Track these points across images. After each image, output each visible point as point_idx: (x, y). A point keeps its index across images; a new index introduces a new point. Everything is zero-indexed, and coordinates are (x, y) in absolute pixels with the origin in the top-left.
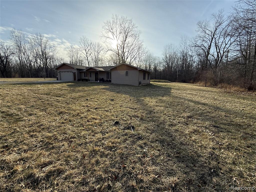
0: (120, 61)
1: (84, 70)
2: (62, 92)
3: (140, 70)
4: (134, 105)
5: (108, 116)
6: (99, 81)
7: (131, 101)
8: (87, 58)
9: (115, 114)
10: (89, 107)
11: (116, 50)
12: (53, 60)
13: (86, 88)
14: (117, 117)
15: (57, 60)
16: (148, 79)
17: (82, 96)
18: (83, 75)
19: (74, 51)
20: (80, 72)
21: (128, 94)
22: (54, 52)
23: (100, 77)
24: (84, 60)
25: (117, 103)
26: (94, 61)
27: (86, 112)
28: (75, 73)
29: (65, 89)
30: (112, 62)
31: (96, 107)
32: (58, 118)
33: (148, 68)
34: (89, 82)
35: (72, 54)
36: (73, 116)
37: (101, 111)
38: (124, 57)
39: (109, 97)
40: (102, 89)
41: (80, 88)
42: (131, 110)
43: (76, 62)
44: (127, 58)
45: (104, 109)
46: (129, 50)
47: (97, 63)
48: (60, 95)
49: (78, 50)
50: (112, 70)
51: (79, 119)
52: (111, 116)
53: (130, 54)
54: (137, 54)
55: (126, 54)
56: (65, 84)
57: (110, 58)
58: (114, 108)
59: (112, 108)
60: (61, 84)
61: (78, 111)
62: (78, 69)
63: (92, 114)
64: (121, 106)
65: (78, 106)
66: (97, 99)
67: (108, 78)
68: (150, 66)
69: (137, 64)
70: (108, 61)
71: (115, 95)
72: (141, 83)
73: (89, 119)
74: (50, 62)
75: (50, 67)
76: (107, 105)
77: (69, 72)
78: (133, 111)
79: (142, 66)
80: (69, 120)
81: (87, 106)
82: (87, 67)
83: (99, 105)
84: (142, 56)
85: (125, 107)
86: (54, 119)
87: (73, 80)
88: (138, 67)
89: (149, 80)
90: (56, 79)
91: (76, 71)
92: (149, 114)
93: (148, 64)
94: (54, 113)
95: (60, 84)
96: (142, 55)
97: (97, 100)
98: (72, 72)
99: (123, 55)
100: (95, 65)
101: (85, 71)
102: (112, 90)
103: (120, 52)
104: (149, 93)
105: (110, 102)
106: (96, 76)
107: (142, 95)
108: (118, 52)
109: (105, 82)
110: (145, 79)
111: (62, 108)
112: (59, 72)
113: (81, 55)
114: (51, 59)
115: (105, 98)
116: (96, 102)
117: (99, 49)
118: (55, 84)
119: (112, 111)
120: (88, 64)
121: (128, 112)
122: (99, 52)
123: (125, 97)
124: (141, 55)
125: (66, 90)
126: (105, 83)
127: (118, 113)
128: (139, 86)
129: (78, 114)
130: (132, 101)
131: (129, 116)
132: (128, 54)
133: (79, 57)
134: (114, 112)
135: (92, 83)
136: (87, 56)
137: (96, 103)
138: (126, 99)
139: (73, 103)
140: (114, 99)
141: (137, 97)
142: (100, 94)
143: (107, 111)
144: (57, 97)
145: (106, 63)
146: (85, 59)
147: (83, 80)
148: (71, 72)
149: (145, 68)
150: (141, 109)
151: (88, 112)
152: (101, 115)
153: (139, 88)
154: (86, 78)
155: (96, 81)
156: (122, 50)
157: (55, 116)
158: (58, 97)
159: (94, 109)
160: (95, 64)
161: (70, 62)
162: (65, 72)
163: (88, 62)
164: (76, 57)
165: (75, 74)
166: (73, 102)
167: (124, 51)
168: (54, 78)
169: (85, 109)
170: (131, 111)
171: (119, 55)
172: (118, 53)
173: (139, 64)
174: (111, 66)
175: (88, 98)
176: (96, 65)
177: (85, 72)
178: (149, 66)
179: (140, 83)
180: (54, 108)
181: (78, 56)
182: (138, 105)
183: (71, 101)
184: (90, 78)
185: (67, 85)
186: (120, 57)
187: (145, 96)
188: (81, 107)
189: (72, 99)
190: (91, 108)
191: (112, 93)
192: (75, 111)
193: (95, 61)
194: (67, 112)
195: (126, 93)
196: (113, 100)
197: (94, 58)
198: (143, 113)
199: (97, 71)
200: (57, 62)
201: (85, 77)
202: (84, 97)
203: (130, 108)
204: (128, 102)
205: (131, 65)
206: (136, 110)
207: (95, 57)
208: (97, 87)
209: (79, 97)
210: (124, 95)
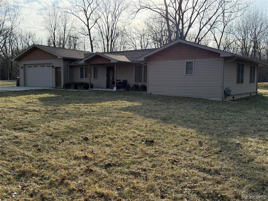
0: (170, 35)
1: (81, 60)
2: (26, 118)
3: (226, 59)
4: (211, 161)
5: (140, 191)
6: (115, 89)
7: (202, 148)
8: (89, 30)
9: (158, 184)
10: (91, 159)
11: (160, 7)
12: (11, 38)
13: (84, 108)
14: (163, 194)
15: (19, 39)
16: (252, 81)
17: (74, 130)
18: (77, 72)
19: (59, 14)
20: (70, 66)
21: (192, 125)
22: (15, 19)
23: (119, 77)
24: (82, 35)
25: (163, 152)
26: (104, 37)
27: (82, 175)
28: (60, 68)
29: (34, 111)
30: (150, 37)
31: (107, 162)
32: (14, 188)
33: (252, 49)
34: (93, 91)
35: (54, 22)
36: (50, 184)
37: (122, 173)
38: (183, 24)
39: (142, 133)
40: (124, 111)
41: (70, 108)
42: (202, 176)
43: (62, 42)
44: (190, 26)
45: (128, 168)
46: (194, 5)
47: (112, 41)
48: (22, 125)
49: (69, 11)
50: (148, 59)
51: (65, 194)
52: (147, 191)
53: (198, 14)
54: (219, 13)
55: (187, 15)
56: (34, 96)
57: (145, 29)
58: (155, 167)
59: (150, 165)
60: (27, 96)
61: (64, 173)
62: (66, 60)
63: (96, 182)
64: (175, 161)
65: (62, 157)
66: (111, 139)
67: (138, 78)
68: (256, 43)
69: (218, 41)
70: (139, 35)
71: (156, 127)
72: (231, 93)
73: (90, 197)
74: (5, 42)
75: (3, 56)
76: (136, 156)
77: (44, 66)
78: (209, 180)
79: (233, 45)
80: (42, 196)
81: (86, 158)
82: (87, 54)
83: (114, 155)
84: (232, 17)
85: (186, 166)
86: (6, 192)
87: (54, 86)
88: (222, 48)
89: (254, 85)
90: (14, 83)
91: (61, 64)
92: (258, 191)
93: (250, 37)
94: (6, 174)
95: (22, 97)
96: (233, 14)
97: (110, 142)
98: (53, 66)
99: (180, 18)
100: (106, 47)
101: (82, 62)
102: (148, 114)
103: (171, 10)
104: (256, 124)
105: (146, 148)
106: (108, 75)
107: (234, 131)
108: (167, 10)
109: (132, 90)
110: (242, 82)
111: (25, 162)
112: (22, 67)
113: (74, 24)
114: (7, 37)
115: (131, 136)
116: (107, 146)
117: (117, 8)
118: (12, 96)
119: (150, 175)
120: (90, 45)
121: (196, 182)
122: (117, 13)
123: (184, 136)
124: (230, 16)
125: (37, 111)
126: (131, 92)
127: (168, 183)
128: (223, 102)
129: (63, 179)
130: (205, 147)
131: (198, 193)
132: (192, 14)
133: (69, 28)
134: (156, 178)
135: (98, 93)
136: (88, 26)
137: (108, 150)
138: (187, 140)
139: (52, 149)
140: (155, 141)
141: (218, 135)
142: (118, 124)
143: (136, 175)
144: (15, 129)
145: (133, 41)
146: (84, 33)
147: (77, 86)
148: (48, 65)
149: (242, 49)
150: (233, 175)
151: (87, 177)
152: (121, 186)
153: (224, 107)
154: (85, 80)
155: (108, 87)
156: (178, 5)
157: (10, 182)
158: (18, 129)
159: (101, 166)
160: (108, 44)
161: (49, 41)
162: (35, 65)
163: (89, 39)
164: (63, 28)
165: (58, 70)
166: (51, 145)
167: (183, 8)
168: (10, 79)
169: (79, 166)
170: (204, 179)
171: (167, 19)
172: (165, 13)
173: (223, 41)
174: (146, 50)
175: (89, 136)
176: (109, 47)
177: (81, 67)
178: (253, 44)
179: (226, 94)
180: (9, 161)
181: (67, 25)
182: (222, 160)
183: (48, 142)
184: (93, 81)
185: (39, 99)
186: (170, 23)
187: (243, 133)
188: (71, 159)
189: (51, 135)
190: (96, 165)
191: (149, 122)
192: (55, 170)
193: (107, 38)
194: (36, 171)
195: (186, 122)
196: (152, 142)
197: (105, 30)
198: (239, 187)
199: (112, 62)
200: (19, 43)
201: (82, 77)
202: (78, 132)
203: (199, 169)
204: (194, 149)
205: (202, 43)
206: (218, 178)
207: (108, 28)
208: (111, 105)
209: (68, 132)
210: (181, 129)
